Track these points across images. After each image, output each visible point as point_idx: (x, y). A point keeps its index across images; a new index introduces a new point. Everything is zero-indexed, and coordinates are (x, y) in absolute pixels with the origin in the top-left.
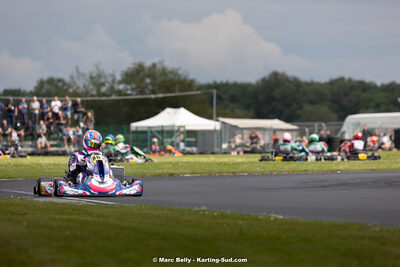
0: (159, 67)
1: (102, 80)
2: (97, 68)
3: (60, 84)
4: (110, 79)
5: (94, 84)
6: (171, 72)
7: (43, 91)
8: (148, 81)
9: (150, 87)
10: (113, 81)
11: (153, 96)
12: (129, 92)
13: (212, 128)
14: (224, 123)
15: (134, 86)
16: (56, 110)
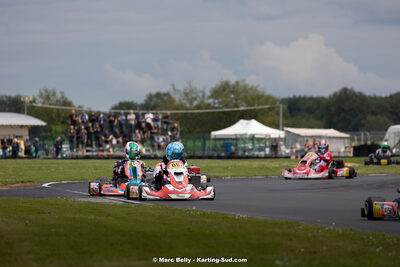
0: (241, 84)
1: (194, 95)
2: (190, 86)
3: (165, 98)
4: (200, 95)
5: (188, 99)
6: (251, 89)
7: (152, 103)
8: (232, 96)
9: (234, 101)
10: (203, 96)
11: (236, 109)
12: (216, 105)
13: (277, 136)
14: (287, 132)
15: (220, 100)
16: (149, 121)
